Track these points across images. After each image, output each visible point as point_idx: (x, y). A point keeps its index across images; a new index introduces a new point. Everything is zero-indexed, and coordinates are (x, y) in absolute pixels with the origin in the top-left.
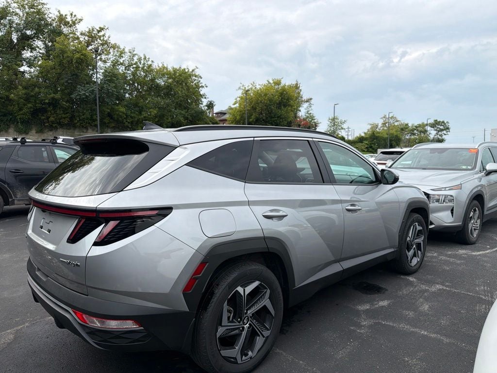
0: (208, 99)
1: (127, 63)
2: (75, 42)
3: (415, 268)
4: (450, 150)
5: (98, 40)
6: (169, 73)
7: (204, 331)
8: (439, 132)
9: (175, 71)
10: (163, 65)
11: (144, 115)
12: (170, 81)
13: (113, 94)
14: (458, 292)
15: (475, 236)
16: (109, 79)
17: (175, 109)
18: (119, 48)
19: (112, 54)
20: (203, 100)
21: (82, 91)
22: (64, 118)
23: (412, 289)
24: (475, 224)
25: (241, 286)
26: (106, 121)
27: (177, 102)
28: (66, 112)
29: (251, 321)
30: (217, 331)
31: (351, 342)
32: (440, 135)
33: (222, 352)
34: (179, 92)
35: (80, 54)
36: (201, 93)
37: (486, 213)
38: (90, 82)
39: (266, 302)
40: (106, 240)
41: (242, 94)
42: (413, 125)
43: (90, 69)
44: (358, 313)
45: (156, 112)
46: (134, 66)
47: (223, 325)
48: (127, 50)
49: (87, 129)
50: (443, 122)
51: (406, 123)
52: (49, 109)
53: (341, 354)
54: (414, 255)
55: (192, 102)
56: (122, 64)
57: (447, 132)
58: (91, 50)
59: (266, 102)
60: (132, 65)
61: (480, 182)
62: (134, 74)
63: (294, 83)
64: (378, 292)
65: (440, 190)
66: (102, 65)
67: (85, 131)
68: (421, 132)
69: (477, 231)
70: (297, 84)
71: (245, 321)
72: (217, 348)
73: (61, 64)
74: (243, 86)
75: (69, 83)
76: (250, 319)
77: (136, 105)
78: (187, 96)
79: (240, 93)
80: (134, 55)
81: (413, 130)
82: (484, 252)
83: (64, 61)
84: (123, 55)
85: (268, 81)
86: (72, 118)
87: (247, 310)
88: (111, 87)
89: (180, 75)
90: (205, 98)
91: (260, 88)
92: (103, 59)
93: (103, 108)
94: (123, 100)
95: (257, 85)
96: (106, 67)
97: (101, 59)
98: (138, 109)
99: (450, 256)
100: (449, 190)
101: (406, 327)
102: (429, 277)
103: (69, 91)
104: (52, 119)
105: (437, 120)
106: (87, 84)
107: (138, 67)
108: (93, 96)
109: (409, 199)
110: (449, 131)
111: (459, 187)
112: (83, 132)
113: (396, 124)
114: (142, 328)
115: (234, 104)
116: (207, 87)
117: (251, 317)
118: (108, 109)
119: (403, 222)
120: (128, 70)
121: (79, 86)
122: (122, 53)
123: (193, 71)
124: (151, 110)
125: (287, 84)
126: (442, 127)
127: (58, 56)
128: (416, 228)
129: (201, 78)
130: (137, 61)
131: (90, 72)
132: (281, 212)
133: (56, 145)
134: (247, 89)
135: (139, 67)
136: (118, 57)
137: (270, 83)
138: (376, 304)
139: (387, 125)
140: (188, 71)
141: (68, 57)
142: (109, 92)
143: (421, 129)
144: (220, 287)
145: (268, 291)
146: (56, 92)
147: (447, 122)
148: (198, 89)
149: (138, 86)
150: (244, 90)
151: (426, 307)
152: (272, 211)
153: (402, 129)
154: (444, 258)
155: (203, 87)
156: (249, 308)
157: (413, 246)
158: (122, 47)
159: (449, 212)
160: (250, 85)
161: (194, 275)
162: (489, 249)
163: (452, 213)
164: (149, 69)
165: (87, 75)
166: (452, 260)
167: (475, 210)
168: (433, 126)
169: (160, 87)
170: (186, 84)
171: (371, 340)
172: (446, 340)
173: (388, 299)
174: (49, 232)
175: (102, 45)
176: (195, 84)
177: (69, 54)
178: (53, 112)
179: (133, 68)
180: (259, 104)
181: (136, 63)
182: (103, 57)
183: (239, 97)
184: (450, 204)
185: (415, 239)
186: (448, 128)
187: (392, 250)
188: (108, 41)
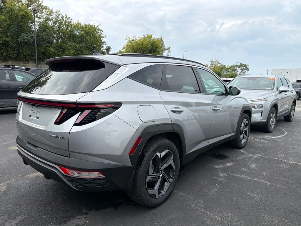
0: (107, 45)
1: (54, 19)
2: (19, 4)
3: (244, 145)
4: (258, 79)
5: (35, 3)
6: (82, 28)
7: (140, 178)
8: (243, 71)
9: (86, 26)
10: (78, 22)
11: (66, 54)
12: (83, 32)
13: (45, 39)
14: (269, 158)
15: (272, 128)
16: (43, 29)
17: (86, 51)
18: (49, 9)
19: (44, 13)
20: (104, 45)
21: (25, 37)
22: (13, 54)
23: (244, 156)
24: (273, 121)
25: (159, 152)
26: (41, 57)
27: (87, 46)
28: (14, 50)
29: (163, 173)
30: (146, 179)
31: (217, 186)
32: (243, 73)
33: (148, 191)
34: (89, 40)
35: (23, 12)
36: (103, 41)
37: (278, 115)
38: (30, 31)
39: (171, 162)
40: (82, 122)
41: (128, 43)
42: (228, 66)
43: (30, 22)
44: (217, 170)
45: (73, 52)
46: (60, 22)
47: (149, 175)
48: (54, 11)
49: (29, 62)
50: (245, 65)
51: (224, 65)
52: (2, 47)
53: (212, 192)
54: (244, 138)
55: (97, 47)
56: (51, 20)
57: (247, 71)
58: (30, 10)
59: (142, 48)
60: (58, 21)
61: (276, 97)
62: (59, 27)
63: (160, 37)
64: (225, 158)
65: (255, 101)
66: (38, 20)
67: (27, 63)
68: (233, 70)
69: (273, 125)
70: (161, 39)
71: (160, 173)
72: (146, 189)
73: (10, 18)
74: (128, 38)
75: (16, 31)
76: (163, 172)
77: (61, 47)
78: (93, 42)
79: (126, 42)
80: (59, 15)
81: (228, 69)
82: (278, 137)
83: (13, 16)
84: (52, 14)
85: (144, 36)
86: (19, 54)
87: (161, 166)
88: (44, 35)
89: (90, 29)
90: (105, 44)
91: (139, 40)
92: (39, 16)
93: (39, 48)
94: (53, 43)
95: (137, 37)
96: (40, 21)
97: (37, 16)
98: (62, 50)
99: (260, 139)
100: (260, 101)
101: (245, 177)
102: (252, 150)
103: (16, 36)
104: (5, 54)
105: (242, 64)
106: (28, 32)
107: (61, 23)
108: (32, 40)
109: (243, 105)
110: (248, 70)
111: (266, 99)
112: (26, 63)
113: (219, 65)
114: (105, 177)
115: (123, 49)
116: (106, 37)
117: (163, 171)
118: (42, 49)
119: (239, 118)
120: (55, 24)
121: (23, 33)
122: (51, 13)
123: (97, 26)
124: (71, 51)
125: (156, 38)
126: (244, 68)
127: (8, 13)
128: (245, 122)
129: (103, 31)
130: (61, 18)
131: (30, 24)
132: (180, 109)
133: (15, 69)
134: (131, 39)
135: (63, 23)
136: (49, 15)
137: (145, 37)
138: (226, 165)
139: (213, 65)
140: (95, 27)
141: (15, 13)
142: (43, 38)
143: (233, 69)
144: (148, 152)
145: (173, 156)
146: (7, 36)
147: (248, 65)
148: (101, 38)
149: (62, 35)
150: (129, 41)
151: (253, 166)
152: (175, 108)
153: (222, 68)
154: (257, 140)
155: (104, 37)
156: (163, 165)
157: (243, 132)
158: (51, 9)
159: (260, 114)
160: (133, 37)
161: (135, 145)
162: (281, 135)
163: (262, 114)
164: (69, 24)
165: (28, 26)
166: (262, 141)
167: (273, 113)
168: (239, 67)
169: (76, 36)
170: (93, 35)
171: (227, 184)
172: (269, 183)
173: (232, 162)
174: (38, 119)
175: (38, 7)
176: (99, 35)
177: (16, 12)
178: (5, 49)
179: (58, 23)
180: (138, 50)
181: (60, 20)
182: (39, 15)
183: (126, 45)
184: (261, 109)
185: (245, 128)
186: (248, 69)
187: (233, 134)
188: (42, 4)
